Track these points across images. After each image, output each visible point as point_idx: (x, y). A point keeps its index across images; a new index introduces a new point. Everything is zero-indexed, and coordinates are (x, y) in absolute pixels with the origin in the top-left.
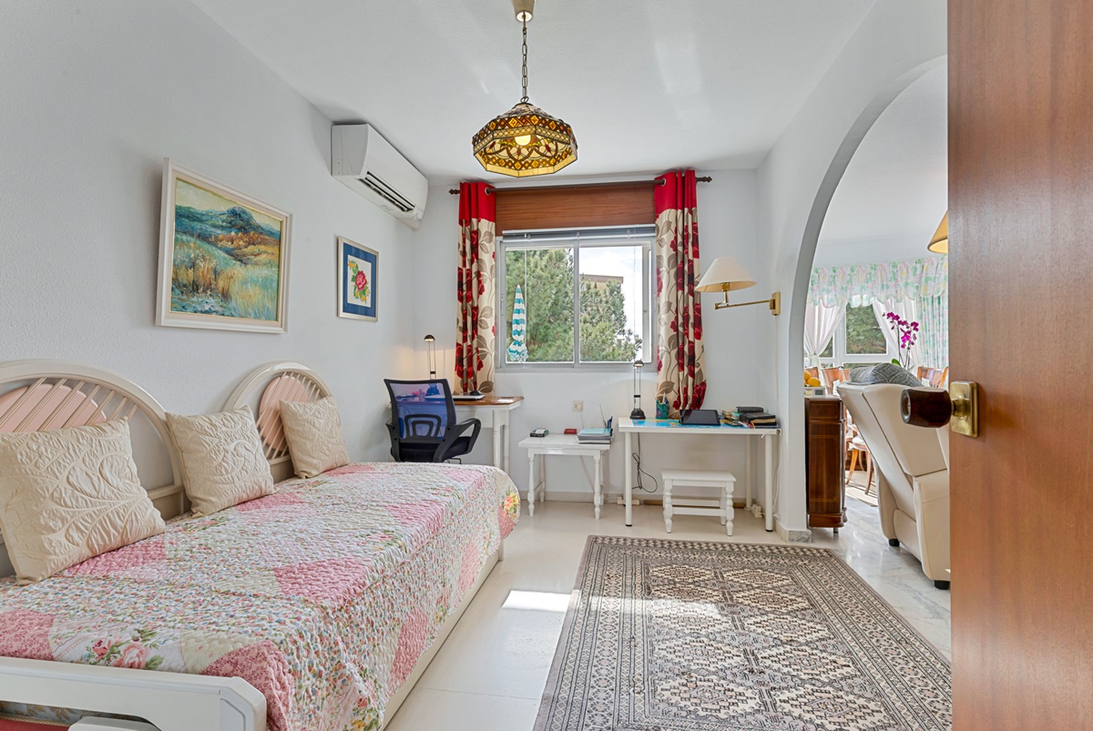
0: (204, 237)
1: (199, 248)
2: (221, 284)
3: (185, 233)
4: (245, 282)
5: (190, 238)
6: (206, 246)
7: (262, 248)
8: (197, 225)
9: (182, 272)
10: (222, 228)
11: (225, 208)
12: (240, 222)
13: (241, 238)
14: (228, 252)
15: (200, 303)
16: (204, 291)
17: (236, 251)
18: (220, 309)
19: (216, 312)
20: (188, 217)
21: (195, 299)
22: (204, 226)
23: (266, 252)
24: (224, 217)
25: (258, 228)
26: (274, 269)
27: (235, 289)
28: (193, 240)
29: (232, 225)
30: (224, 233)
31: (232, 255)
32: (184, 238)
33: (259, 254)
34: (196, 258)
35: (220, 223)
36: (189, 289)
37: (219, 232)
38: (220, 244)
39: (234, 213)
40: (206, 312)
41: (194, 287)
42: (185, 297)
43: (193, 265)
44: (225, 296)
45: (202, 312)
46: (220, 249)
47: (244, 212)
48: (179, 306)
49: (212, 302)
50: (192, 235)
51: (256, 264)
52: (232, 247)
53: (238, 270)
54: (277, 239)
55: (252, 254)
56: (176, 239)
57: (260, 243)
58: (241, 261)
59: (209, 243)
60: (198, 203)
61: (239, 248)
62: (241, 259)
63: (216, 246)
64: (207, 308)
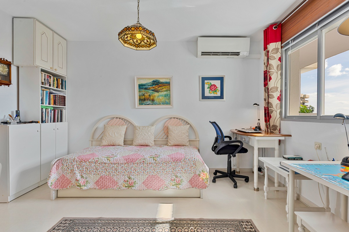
0: (146, 89)
1: (145, 91)
2: (151, 98)
3: (141, 89)
4: (159, 96)
5: (142, 90)
6: (147, 91)
7: (164, 87)
8: (144, 87)
9: (141, 97)
10: (151, 85)
11: (151, 81)
12: (156, 83)
13: (157, 86)
14: (153, 90)
15: (146, 103)
16: (147, 100)
17: (155, 90)
18: (152, 103)
19: (151, 104)
20: (142, 86)
21: (145, 102)
22: (146, 87)
23: (165, 88)
24: (151, 83)
25: (162, 83)
26: (168, 92)
27: (156, 98)
28: (143, 90)
29: (153, 84)
30: (151, 86)
31: (154, 91)
32: (141, 90)
33: (162, 89)
34: (144, 94)
35: (150, 85)
36: (142, 100)
37: (150, 87)
38: (150, 89)
39: (154, 81)
40: (148, 104)
41: (144, 100)
42: (142, 102)
43: (144, 95)
44: (153, 100)
45: (147, 105)
46: (151, 90)
47: (157, 80)
48: (141, 104)
49: (149, 102)
50: (143, 89)
51: (162, 91)
52: (154, 89)
53: (156, 94)
54: (168, 84)
55: (160, 89)
56: (139, 91)
57: (163, 86)
58: (157, 92)
59: (147, 90)
60: (143, 82)
61: (156, 89)
62: (157, 91)
63: (149, 90)
64: (148, 103)
